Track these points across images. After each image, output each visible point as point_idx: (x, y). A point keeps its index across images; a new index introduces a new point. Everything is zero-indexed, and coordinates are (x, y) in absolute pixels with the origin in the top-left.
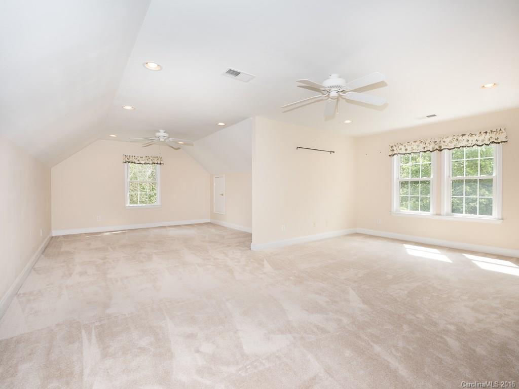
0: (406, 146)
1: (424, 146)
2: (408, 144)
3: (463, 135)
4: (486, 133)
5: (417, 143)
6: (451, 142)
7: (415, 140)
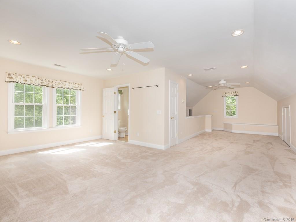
0: (25, 77)
1: (42, 81)
2: (27, 76)
3: (66, 82)
4: (76, 84)
5: (35, 78)
6: (59, 83)
7: (34, 76)
